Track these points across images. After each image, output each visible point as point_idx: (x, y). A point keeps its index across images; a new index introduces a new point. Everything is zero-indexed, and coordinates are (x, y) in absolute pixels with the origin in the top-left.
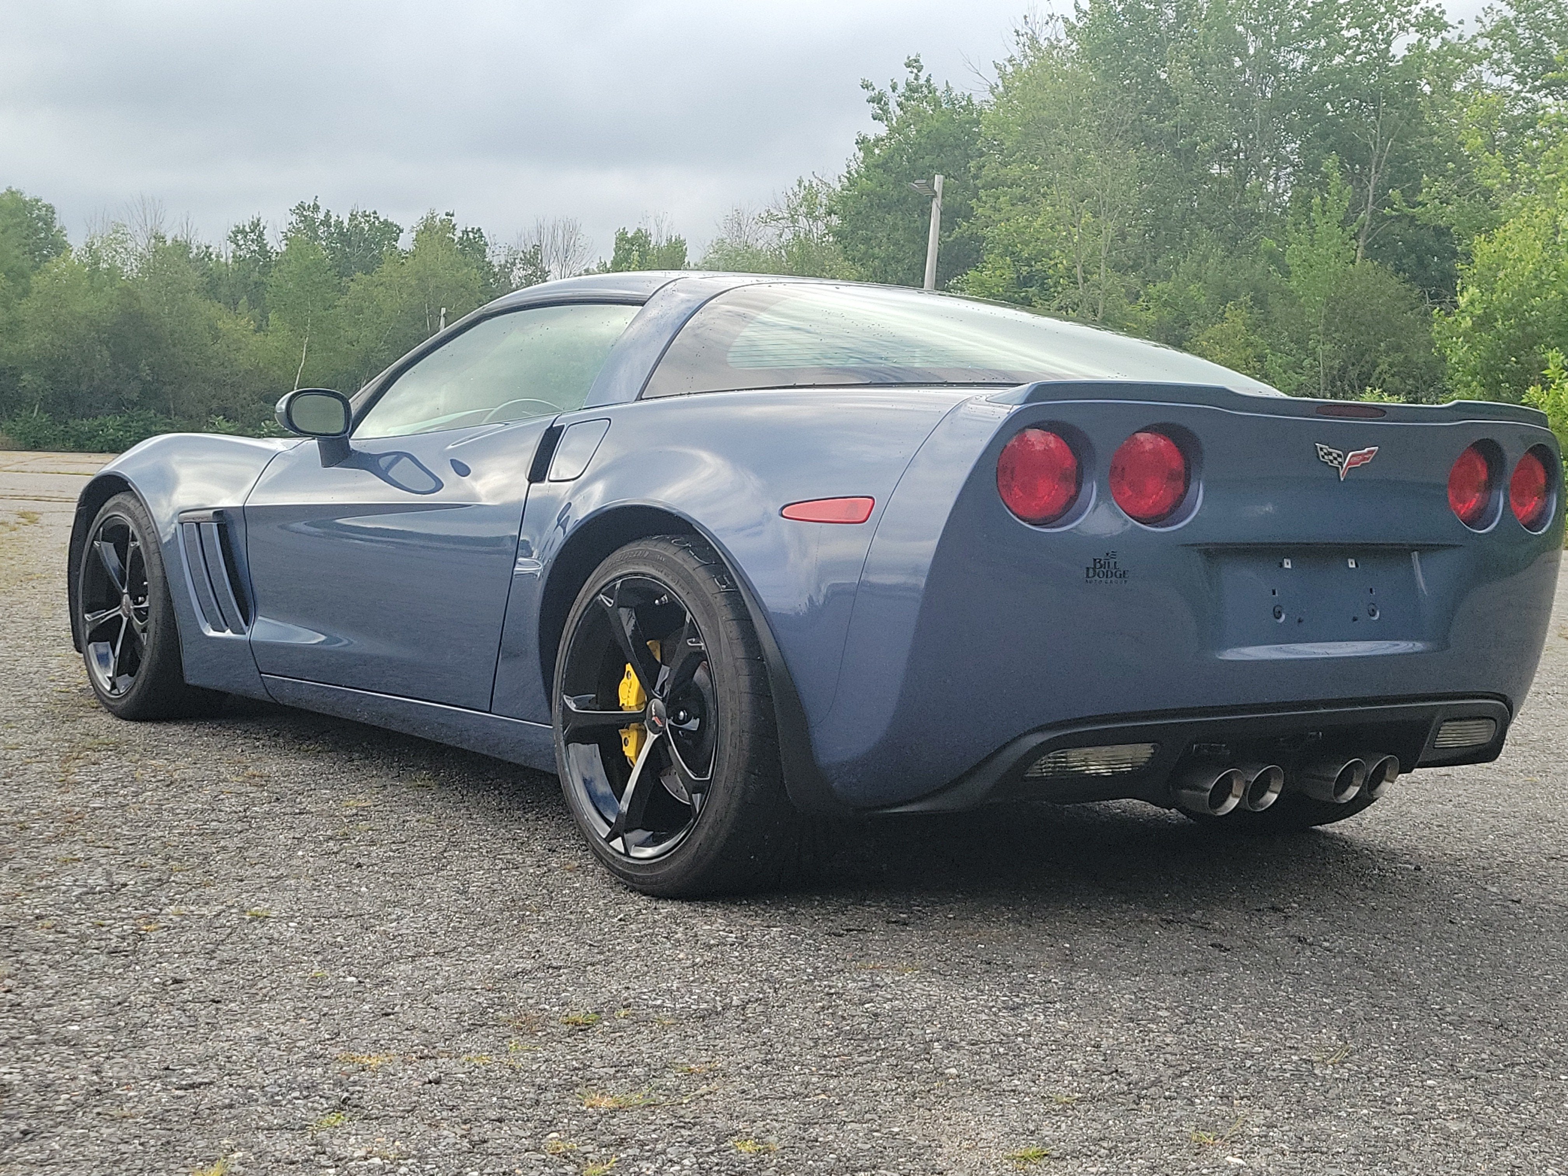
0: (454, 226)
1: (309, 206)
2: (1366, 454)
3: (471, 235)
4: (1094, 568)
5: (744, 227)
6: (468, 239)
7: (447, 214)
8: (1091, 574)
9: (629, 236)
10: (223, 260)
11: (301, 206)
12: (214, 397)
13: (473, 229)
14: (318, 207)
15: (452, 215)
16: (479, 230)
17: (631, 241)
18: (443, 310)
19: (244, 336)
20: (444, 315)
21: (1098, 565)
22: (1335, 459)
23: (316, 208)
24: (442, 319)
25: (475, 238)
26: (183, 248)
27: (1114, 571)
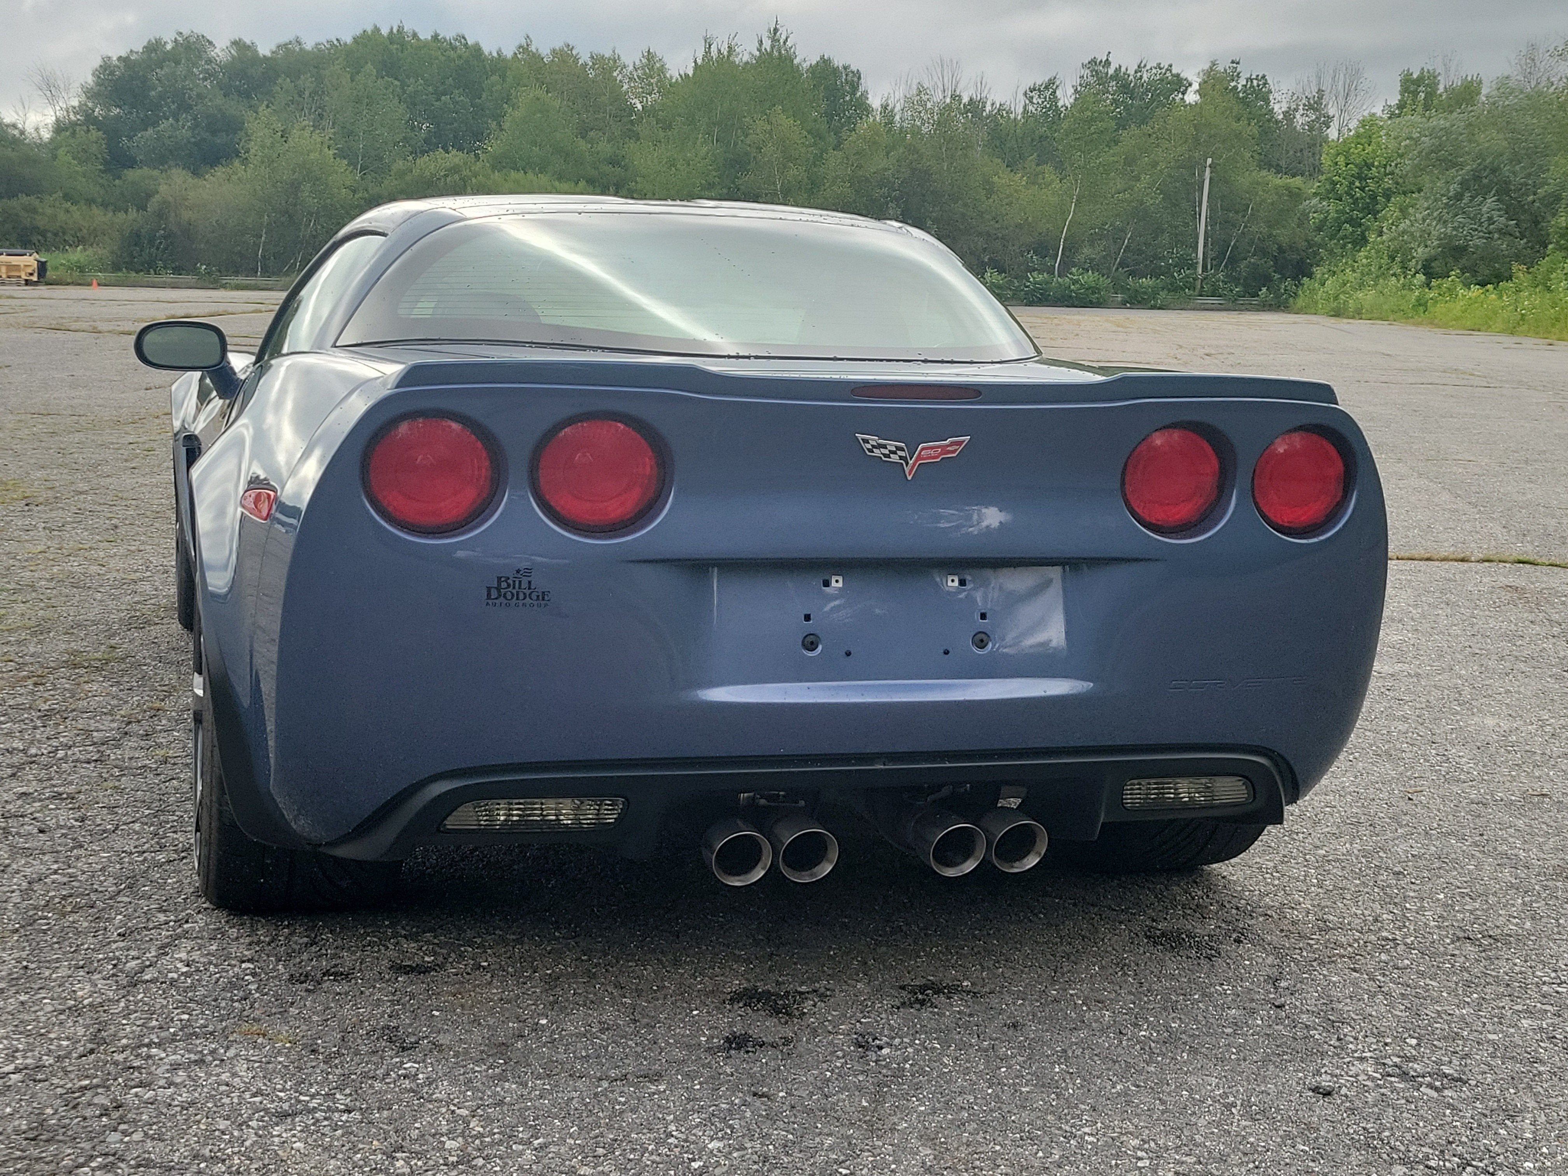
0: (1239, 74)
1: (1101, 61)
2: (948, 446)
3: (1255, 83)
4: (498, 589)
5: (1538, 63)
6: (1252, 86)
7: (1233, 62)
8: (494, 594)
9: (1415, 76)
10: (1012, 116)
11: (1093, 61)
12: (985, 249)
13: (1258, 76)
14: (1110, 64)
15: (1238, 63)
16: (1264, 77)
17: (1418, 82)
18: (1209, 161)
19: (1016, 191)
20: (1210, 166)
21: (504, 585)
22: (891, 452)
23: (1108, 63)
24: (1208, 170)
25: (1258, 86)
26: (975, 107)
27: (528, 592)
